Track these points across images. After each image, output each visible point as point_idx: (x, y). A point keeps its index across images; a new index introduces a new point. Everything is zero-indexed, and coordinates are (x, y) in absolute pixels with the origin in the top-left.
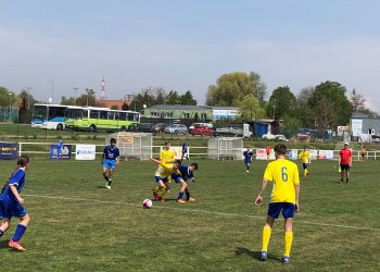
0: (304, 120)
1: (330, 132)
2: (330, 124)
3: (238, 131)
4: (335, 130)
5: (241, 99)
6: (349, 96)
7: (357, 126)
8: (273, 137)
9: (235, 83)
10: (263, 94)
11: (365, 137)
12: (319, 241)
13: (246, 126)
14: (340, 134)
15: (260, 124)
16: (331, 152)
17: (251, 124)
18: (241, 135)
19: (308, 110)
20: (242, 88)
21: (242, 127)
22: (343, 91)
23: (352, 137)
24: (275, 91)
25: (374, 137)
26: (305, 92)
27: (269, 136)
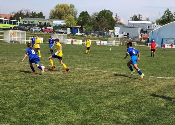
0: (95, 27)
1: (106, 33)
2: (106, 29)
3: (65, 32)
4: (108, 32)
5: (66, 17)
6: (114, 17)
7: (117, 30)
8: (81, 34)
9: (64, 9)
10: (76, 15)
11: (121, 36)
12: (105, 78)
13: (69, 29)
14: (110, 34)
15: (75, 29)
16: (106, 42)
17: (71, 28)
18: (66, 33)
19: (96, 23)
20: (66, 12)
21: (67, 30)
22: (112, 14)
23: (115, 36)
24: (82, 14)
25: (125, 36)
26: (95, 14)
27: (79, 34)
